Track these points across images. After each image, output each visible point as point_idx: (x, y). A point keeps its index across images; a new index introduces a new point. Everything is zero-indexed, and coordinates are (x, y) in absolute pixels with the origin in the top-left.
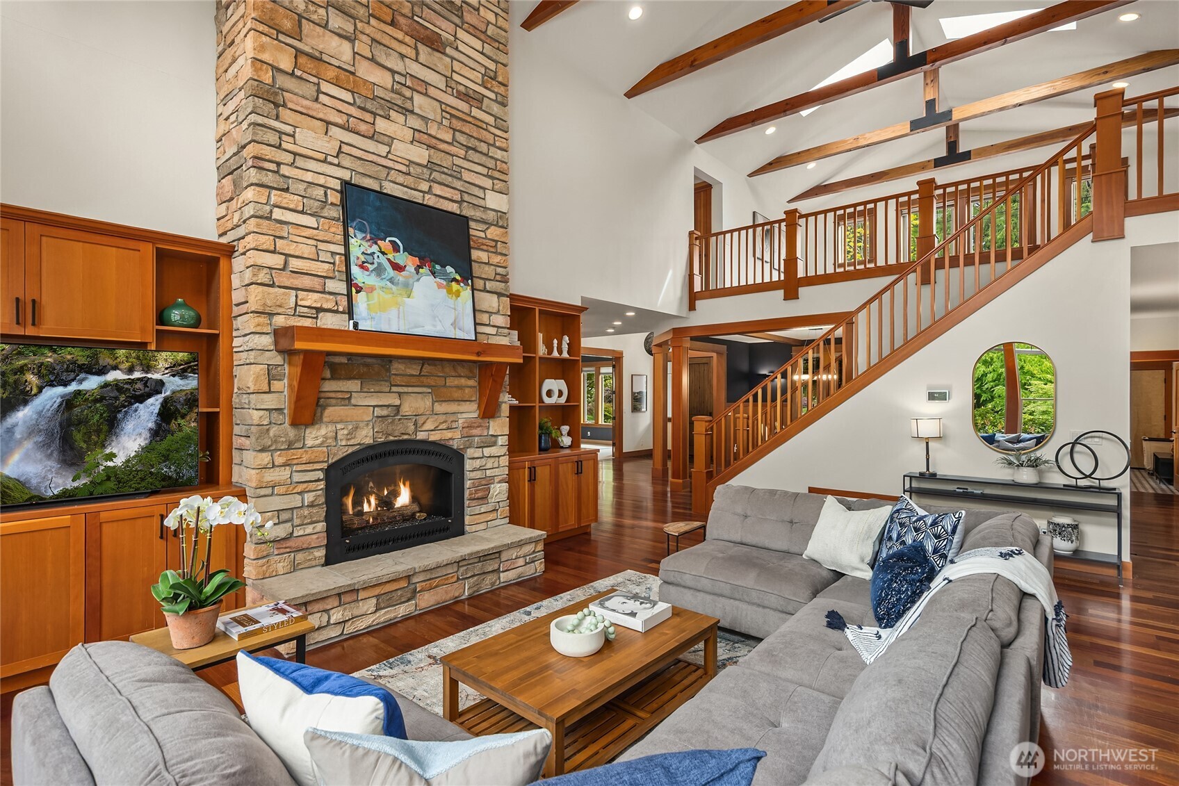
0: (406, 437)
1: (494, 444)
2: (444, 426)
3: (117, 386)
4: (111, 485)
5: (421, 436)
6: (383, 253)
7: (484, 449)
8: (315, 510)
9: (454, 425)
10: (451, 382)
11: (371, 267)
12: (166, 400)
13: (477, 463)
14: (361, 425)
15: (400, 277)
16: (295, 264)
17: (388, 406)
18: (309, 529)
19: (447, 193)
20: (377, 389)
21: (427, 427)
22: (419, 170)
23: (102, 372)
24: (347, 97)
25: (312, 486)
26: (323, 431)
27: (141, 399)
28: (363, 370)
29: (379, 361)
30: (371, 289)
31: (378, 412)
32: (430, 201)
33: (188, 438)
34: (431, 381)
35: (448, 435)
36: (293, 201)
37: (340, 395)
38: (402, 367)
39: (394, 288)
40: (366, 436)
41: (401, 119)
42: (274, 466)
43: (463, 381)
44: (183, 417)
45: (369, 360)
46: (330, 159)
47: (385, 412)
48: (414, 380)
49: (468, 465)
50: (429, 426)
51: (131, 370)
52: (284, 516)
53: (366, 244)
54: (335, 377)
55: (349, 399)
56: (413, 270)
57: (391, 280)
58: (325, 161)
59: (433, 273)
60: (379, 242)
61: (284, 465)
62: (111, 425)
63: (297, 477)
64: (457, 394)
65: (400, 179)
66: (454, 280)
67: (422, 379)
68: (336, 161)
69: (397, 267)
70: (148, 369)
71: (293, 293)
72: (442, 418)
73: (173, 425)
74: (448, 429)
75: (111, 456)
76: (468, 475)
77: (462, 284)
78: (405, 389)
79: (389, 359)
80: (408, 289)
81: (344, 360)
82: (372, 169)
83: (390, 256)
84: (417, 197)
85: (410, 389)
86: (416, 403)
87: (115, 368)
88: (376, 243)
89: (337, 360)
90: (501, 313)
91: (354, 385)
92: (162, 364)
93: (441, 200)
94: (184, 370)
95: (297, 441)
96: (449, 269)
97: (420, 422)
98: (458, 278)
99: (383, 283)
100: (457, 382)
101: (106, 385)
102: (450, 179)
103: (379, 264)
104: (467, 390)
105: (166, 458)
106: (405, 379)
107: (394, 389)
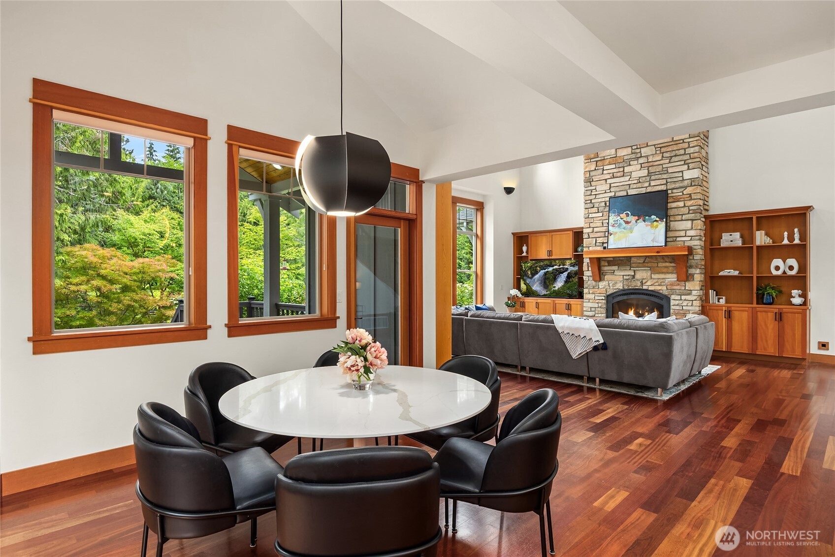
0: (637, 287)
1: (689, 294)
2: (657, 284)
3: (556, 270)
4: (554, 294)
5: (645, 287)
6: (622, 219)
7: (682, 296)
8: (602, 309)
9: (663, 284)
10: (660, 265)
11: (616, 225)
12: (569, 273)
13: (677, 302)
14: (618, 282)
15: (628, 226)
16: (596, 230)
17: (629, 275)
18: (600, 315)
19: (658, 182)
20: (624, 269)
21: (647, 284)
22: (644, 179)
23: (553, 266)
24: (613, 166)
25: (601, 301)
26: (604, 283)
27: (562, 273)
28: (619, 262)
29: (625, 258)
30: (616, 233)
31: (625, 277)
32: (649, 190)
33: (575, 283)
34: (649, 265)
35: (659, 288)
36: (595, 210)
37: (610, 271)
38: (635, 260)
39: (625, 231)
40: (620, 286)
41: (636, 162)
42: (589, 293)
43: (667, 264)
44: (573, 278)
45: (621, 258)
46: (607, 191)
47: (627, 277)
48: (640, 265)
49: (672, 302)
50: (649, 283)
51: (560, 266)
52: (593, 309)
53: (615, 217)
54: (609, 265)
55: (614, 272)
56: (634, 222)
57: (624, 228)
58: (606, 192)
59: (644, 221)
60: (621, 215)
61: (592, 293)
62: (555, 279)
63: (596, 298)
64: (665, 270)
65: (635, 186)
66: (656, 221)
67: (644, 264)
68: (609, 191)
69: (627, 223)
70: (564, 265)
71: (595, 239)
72: (656, 280)
73: (571, 280)
74: (659, 285)
75: (555, 287)
76: (672, 307)
77: (660, 222)
78: (637, 269)
79: (630, 257)
80: (631, 230)
81: (612, 259)
82: (622, 188)
83: (625, 219)
84: (643, 191)
85: (640, 269)
86: (641, 274)
87: (556, 265)
88: (619, 216)
89: (609, 259)
90: (694, 228)
91: (615, 268)
92: (568, 264)
93: (655, 187)
94: (574, 265)
95: (596, 286)
96: (653, 217)
97: (644, 282)
98: (658, 219)
99: (620, 230)
100: (664, 264)
101: (554, 269)
102: (660, 176)
103: (620, 223)
104: (670, 268)
105: (569, 289)
106: (636, 264)
107: (632, 269)
